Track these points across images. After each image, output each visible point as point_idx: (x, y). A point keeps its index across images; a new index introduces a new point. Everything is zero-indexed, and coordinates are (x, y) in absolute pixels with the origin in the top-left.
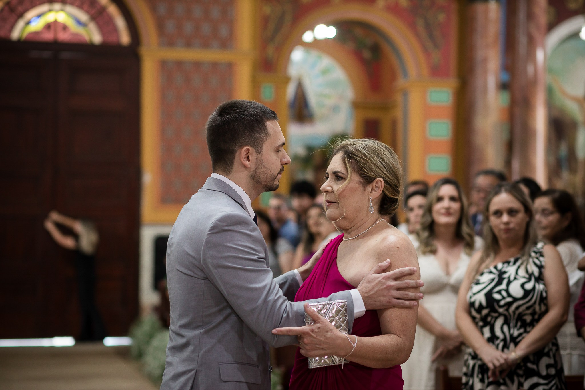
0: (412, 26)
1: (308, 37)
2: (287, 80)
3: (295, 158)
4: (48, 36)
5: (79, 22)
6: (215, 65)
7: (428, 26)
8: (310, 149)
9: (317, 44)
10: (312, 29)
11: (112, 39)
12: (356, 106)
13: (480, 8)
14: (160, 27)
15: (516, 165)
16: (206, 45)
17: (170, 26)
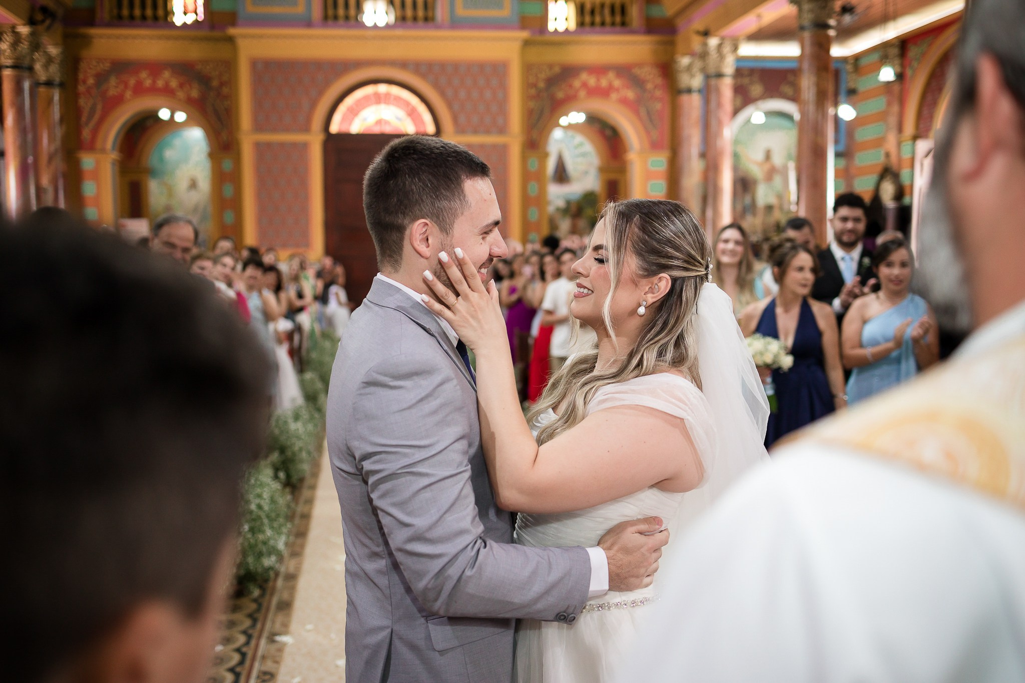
0: (637, 112)
1: (564, 121)
2: (546, 155)
3: (558, 209)
4: (377, 130)
5: (398, 119)
6: (494, 147)
7: (648, 113)
8: (568, 203)
9: (570, 127)
10: (567, 115)
11: (422, 130)
12: (602, 170)
13: (685, 98)
14: (455, 119)
15: (709, 213)
16: (488, 132)
17: (462, 119)
